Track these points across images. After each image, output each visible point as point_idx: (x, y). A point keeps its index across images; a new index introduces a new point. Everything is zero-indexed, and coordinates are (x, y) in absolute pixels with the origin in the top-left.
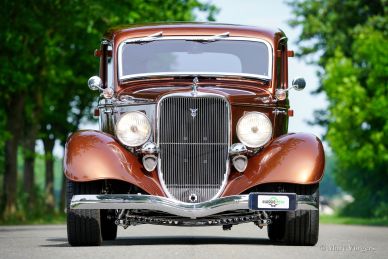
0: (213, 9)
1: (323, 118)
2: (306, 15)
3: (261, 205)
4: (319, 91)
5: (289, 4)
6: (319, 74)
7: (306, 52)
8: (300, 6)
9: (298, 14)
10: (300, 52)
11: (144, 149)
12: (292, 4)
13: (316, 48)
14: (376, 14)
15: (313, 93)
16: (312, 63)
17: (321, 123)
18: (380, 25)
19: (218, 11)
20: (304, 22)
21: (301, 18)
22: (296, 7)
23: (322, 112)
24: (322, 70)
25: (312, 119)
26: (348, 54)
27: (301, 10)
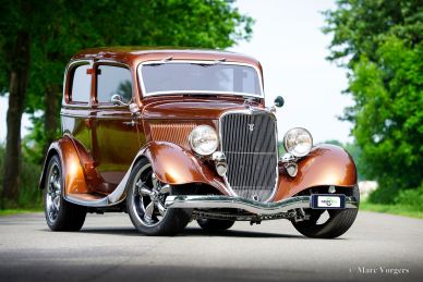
0: (249, 20)
1: (352, 114)
2: (337, 23)
3: (320, 204)
4: (348, 91)
5: (322, 13)
6: (349, 75)
7: (338, 55)
8: (332, 14)
9: (330, 22)
10: (332, 56)
11: (214, 157)
12: (326, 13)
13: (346, 52)
14: (397, 23)
15: (343, 92)
16: (342, 66)
17: (350, 119)
18: (400, 33)
19: (254, 22)
20: (335, 29)
21: (334, 26)
22: (329, 17)
23: (351, 109)
24: (351, 72)
25: (343, 116)
26: (372, 59)
27: (333, 19)
